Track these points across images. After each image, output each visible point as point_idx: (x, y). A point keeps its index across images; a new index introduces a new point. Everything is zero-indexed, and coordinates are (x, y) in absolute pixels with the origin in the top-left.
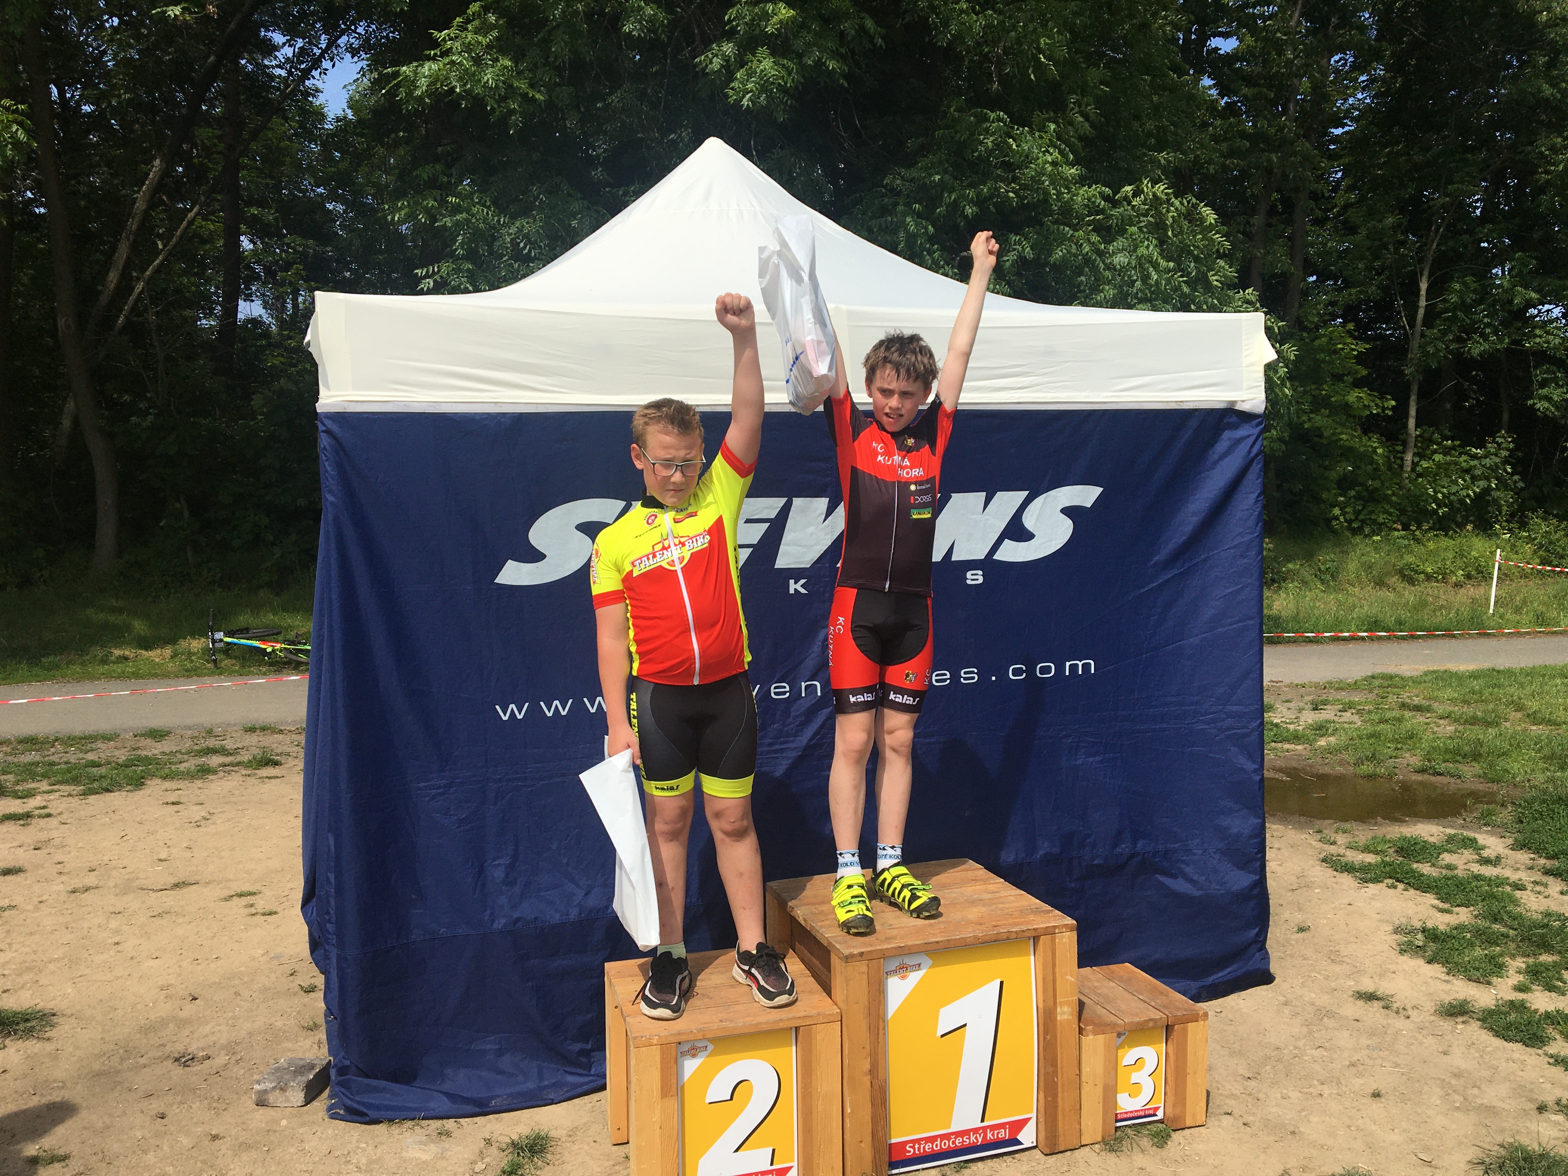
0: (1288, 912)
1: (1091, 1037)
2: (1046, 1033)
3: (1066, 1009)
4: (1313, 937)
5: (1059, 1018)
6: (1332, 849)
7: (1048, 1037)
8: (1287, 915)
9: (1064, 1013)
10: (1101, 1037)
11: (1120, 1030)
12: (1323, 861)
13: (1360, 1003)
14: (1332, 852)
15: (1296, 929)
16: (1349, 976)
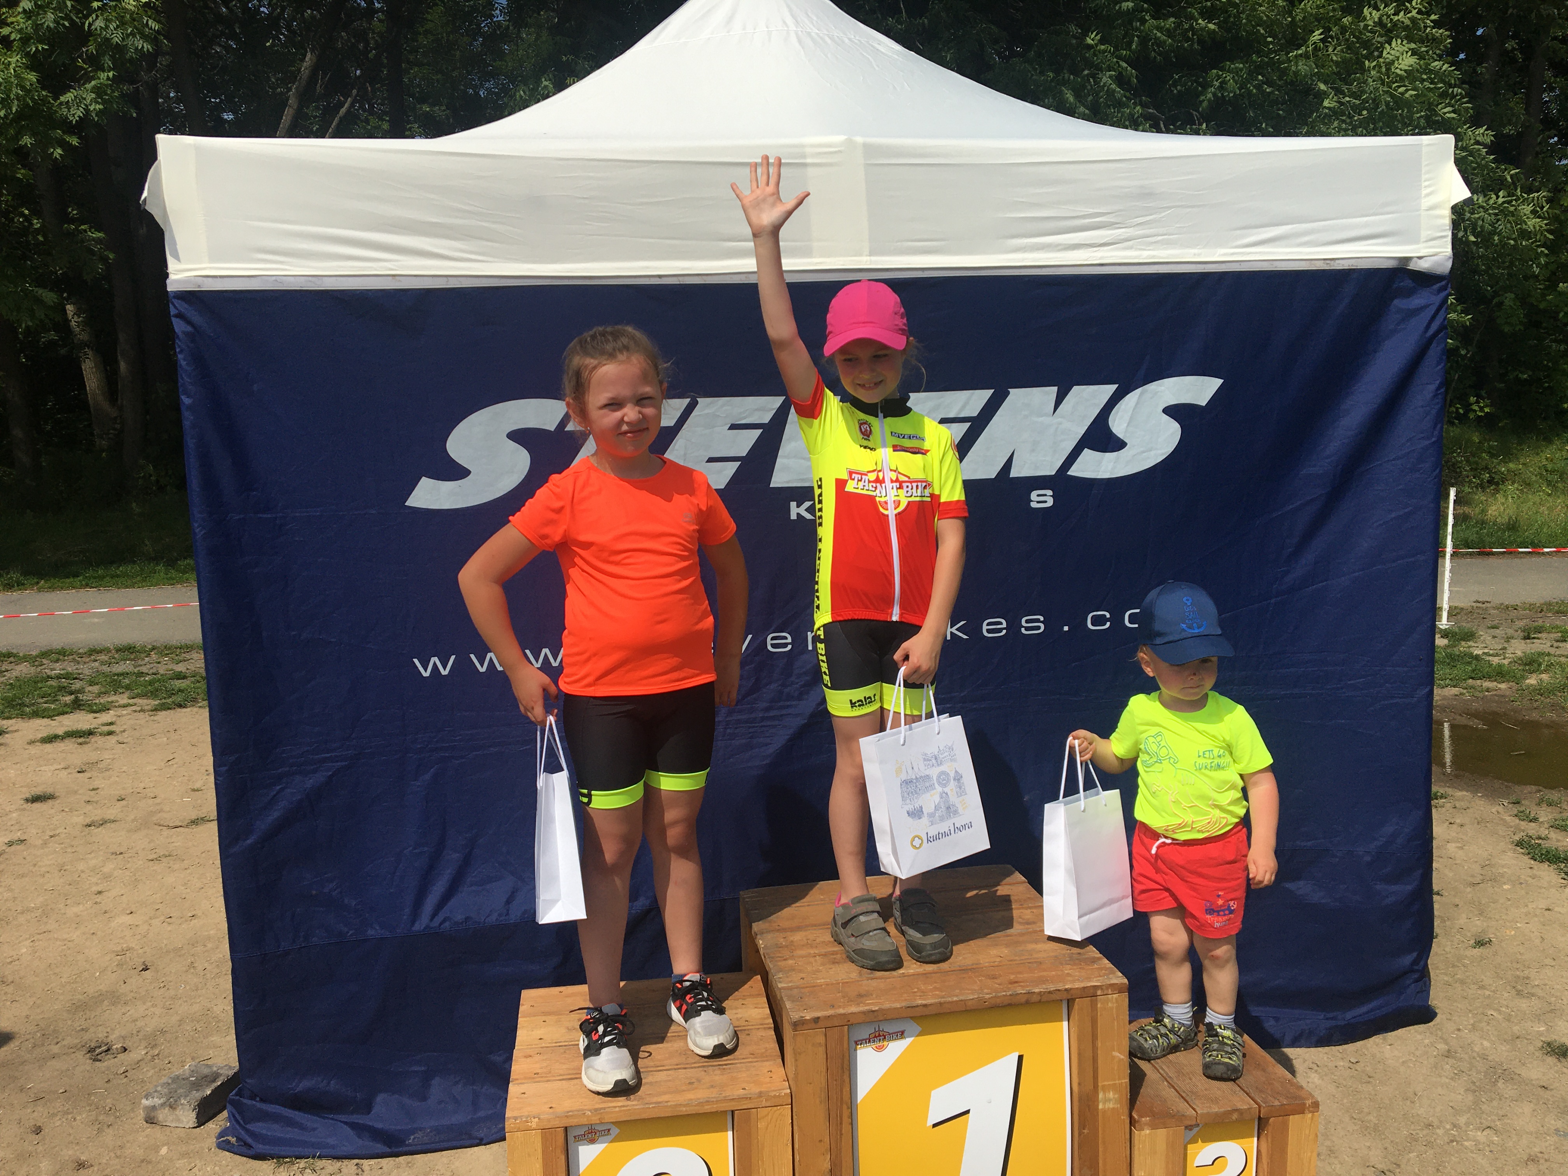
0: (1464, 916)
1: (1147, 1132)
2: (1082, 1126)
3: (1111, 1095)
4: (1496, 954)
5: (1101, 1106)
6: (1532, 829)
7: (1086, 1131)
8: (1462, 921)
9: (1110, 1100)
10: (1162, 1133)
11: (1189, 1123)
12: (1517, 845)
13: (1551, 1060)
14: (1531, 833)
15: (1472, 942)
16: (1538, 1018)
